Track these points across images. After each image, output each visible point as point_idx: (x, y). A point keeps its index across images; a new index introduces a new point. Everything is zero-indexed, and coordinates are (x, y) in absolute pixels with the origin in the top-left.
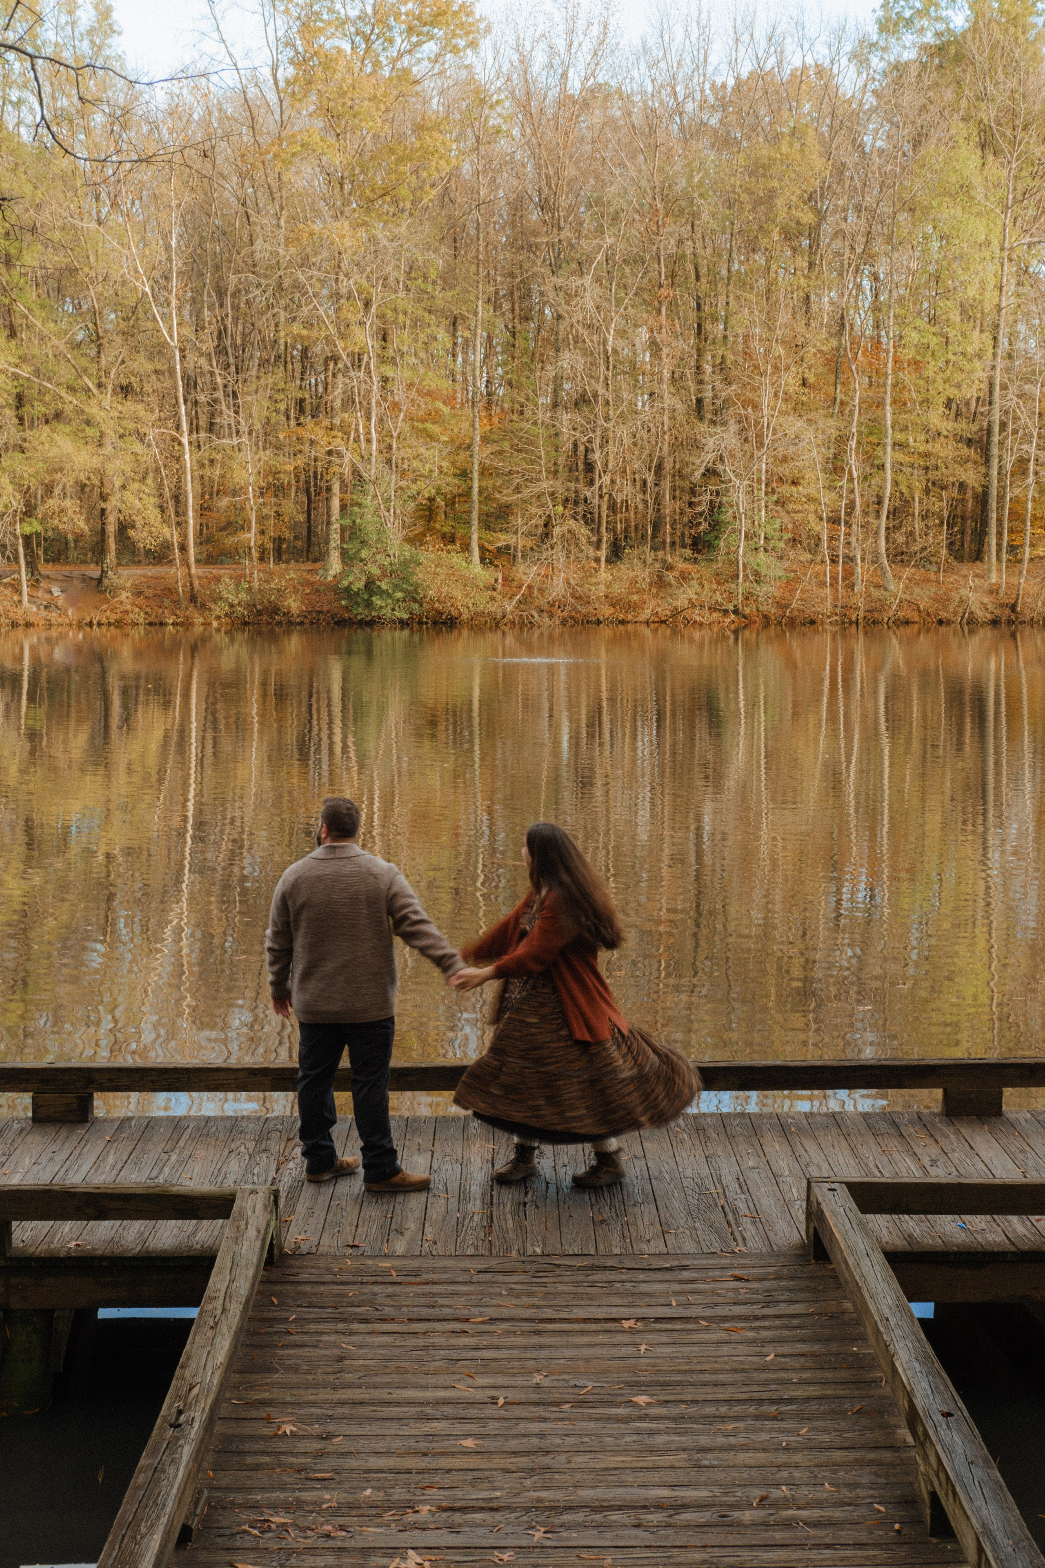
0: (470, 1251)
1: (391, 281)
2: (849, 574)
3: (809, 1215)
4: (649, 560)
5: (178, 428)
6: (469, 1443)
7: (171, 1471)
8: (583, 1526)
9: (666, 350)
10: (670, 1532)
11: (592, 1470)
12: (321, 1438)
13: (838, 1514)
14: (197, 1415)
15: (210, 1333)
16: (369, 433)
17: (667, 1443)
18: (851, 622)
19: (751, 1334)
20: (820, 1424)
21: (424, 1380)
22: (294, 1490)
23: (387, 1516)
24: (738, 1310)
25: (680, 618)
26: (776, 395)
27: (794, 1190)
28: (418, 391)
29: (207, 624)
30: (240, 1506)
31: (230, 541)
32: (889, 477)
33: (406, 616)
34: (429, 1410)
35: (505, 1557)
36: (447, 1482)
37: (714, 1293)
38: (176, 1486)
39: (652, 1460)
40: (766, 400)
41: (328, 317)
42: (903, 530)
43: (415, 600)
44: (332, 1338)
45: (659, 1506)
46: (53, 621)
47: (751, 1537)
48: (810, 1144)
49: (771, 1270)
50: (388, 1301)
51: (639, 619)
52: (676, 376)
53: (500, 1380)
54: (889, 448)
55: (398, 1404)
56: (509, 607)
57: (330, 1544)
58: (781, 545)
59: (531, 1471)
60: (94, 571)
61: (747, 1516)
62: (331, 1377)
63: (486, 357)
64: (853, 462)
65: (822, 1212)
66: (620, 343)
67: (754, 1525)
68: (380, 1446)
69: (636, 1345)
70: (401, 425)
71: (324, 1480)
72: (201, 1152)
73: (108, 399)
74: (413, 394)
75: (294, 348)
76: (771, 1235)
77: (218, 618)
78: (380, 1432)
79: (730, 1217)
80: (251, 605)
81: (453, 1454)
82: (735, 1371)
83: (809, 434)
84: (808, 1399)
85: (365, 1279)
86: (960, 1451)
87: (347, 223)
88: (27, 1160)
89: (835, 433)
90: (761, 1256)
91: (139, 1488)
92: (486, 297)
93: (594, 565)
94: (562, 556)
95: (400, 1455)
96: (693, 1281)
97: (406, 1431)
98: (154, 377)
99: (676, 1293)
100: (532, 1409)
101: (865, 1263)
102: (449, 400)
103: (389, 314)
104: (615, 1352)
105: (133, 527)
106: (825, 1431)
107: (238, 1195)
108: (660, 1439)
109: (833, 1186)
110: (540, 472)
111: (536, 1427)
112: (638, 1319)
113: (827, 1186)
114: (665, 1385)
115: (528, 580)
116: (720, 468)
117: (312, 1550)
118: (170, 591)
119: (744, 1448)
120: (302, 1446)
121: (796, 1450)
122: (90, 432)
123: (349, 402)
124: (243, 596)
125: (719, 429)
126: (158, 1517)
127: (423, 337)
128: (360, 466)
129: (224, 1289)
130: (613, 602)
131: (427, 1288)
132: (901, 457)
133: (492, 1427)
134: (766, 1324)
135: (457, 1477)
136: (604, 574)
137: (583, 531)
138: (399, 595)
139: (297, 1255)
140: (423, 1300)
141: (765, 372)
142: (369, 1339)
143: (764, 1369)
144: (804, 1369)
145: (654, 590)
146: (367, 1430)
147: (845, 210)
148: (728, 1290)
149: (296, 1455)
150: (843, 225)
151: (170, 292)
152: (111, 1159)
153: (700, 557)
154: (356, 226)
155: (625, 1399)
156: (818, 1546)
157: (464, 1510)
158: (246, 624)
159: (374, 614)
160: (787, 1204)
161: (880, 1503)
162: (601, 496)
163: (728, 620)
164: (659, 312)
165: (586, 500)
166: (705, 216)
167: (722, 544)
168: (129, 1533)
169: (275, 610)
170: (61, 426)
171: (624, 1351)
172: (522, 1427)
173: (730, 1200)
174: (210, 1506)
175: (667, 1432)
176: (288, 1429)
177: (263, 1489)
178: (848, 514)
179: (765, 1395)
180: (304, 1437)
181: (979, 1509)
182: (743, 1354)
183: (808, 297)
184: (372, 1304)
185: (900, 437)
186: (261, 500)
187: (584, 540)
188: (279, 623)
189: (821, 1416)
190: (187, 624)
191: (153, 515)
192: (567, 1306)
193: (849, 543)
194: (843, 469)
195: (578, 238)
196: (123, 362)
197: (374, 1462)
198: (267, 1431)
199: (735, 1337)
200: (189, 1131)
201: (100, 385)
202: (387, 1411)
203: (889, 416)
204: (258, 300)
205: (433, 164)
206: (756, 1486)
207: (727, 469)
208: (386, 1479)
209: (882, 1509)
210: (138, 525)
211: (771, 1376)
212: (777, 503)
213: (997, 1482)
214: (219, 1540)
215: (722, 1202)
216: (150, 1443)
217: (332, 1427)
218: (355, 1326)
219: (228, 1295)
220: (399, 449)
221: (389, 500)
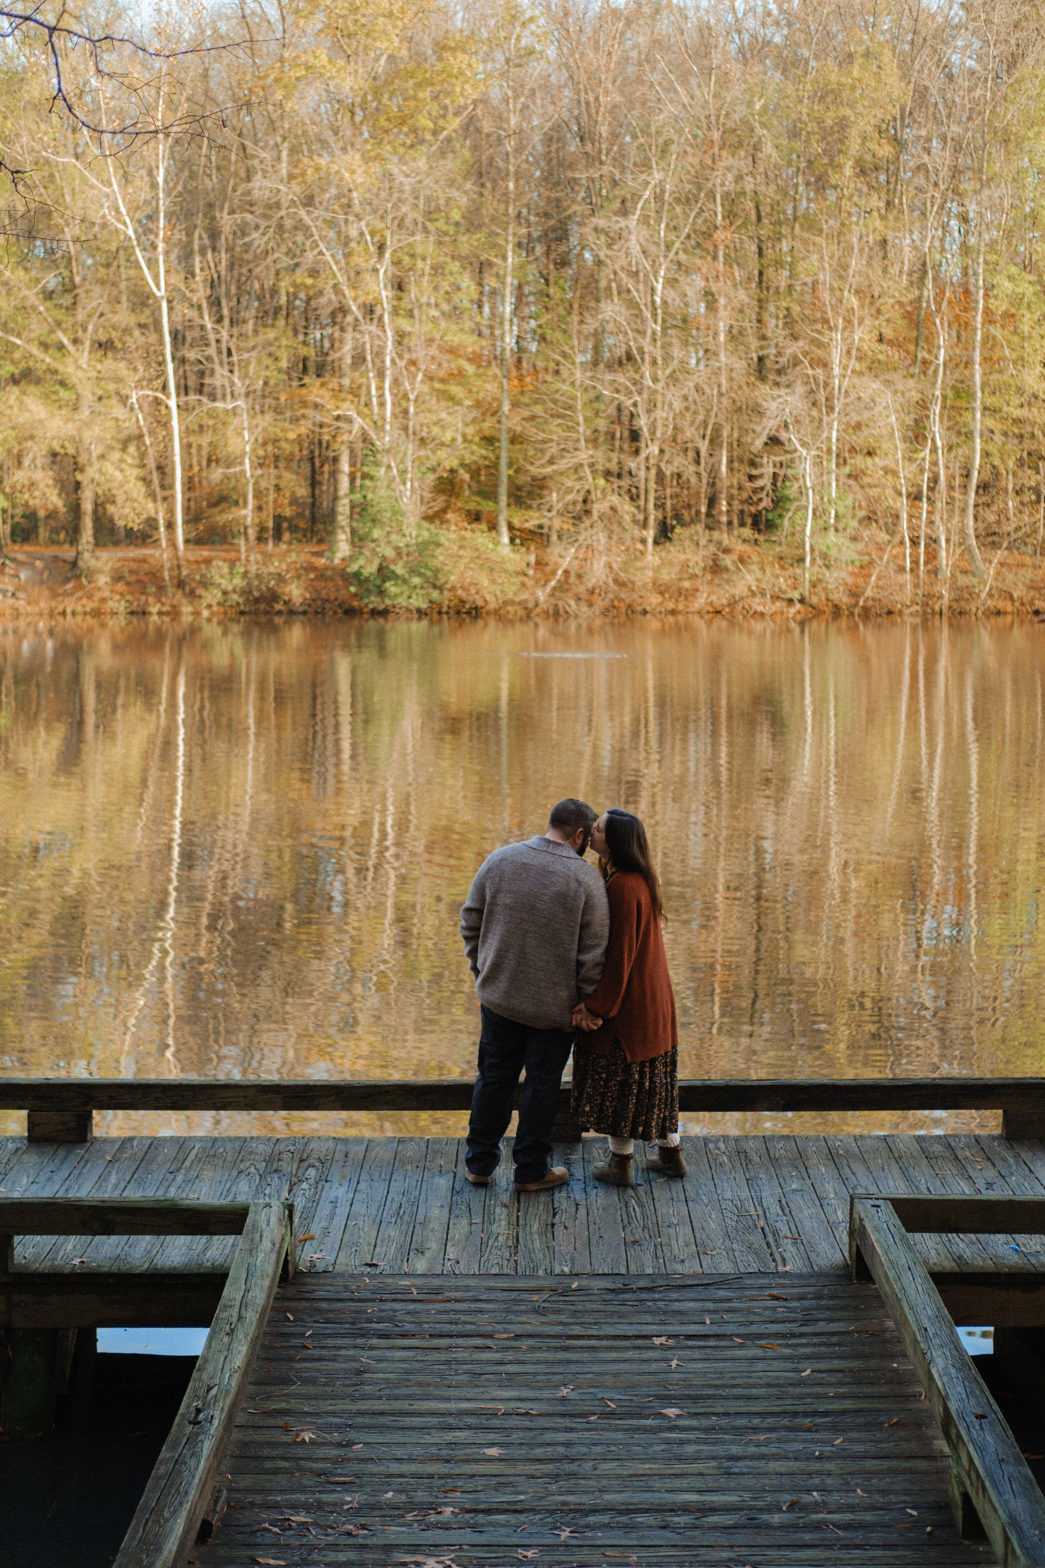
0: (495, 1270)
1: (408, 221)
2: (932, 556)
3: (851, 1233)
4: (703, 542)
5: (164, 388)
6: (494, 1452)
7: (192, 1463)
8: (608, 1526)
9: (722, 301)
10: (697, 1533)
11: (619, 1476)
12: (340, 1445)
13: (868, 1517)
14: (217, 1414)
15: (226, 1339)
16: (381, 396)
17: (698, 1451)
18: (933, 613)
19: (787, 1351)
20: (854, 1435)
21: (446, 1393)
22: (314, 1492)
23: (409, 1517)
24: (775, 1328)
25: (739, 608)
26: (848, 352)
27: (839, 1213)
28: (440, 347)
29: (197, 614)
30: (260, 1506)
31: (222, 518)
32: (978, 447)
33: (424, 605)
34: (451, 1420)
35: (529, 1554)
36: (469, 1486)
37: (749, 1311)
38: (197, 1477)
39: (679, 1468)
40: (836, 357)
41: (337, 263)
42: (995, 508)
43: (435, 587)
44: (351, 1352)
45: (686, 1509)
46: (22, 610)
47: (781, 1538)
48: (857, 1167)
49: (811, 1289)
50: (408, 1318)
51: (691, 609)
52: (735, 332)
53: (525, 1393)
54: (978, 415)
55: (420, 1414)
56: (542, 595)
57: (351, 1541)
58: (854, 524)
59: (556, 1477)
60: (68, 553)
61: (776, 1519)
62: (350, 1390)
63: (516, 309)
64: (936, 429)
65: (864, 1227)
66: (671, 295)
67: (782, 1527)
68: (400, 1453)
69: (668, 1360)
70: (417, 386)
71: (344, 1483)
72: (208, 1173)
73: (84, 356)
74: (433, 351)
75: (296, 298)
76: (813, 1256)
77: (209, 606)
78: (402, 1440)
79: (770, 1239)
80: (246, 592)
81: (477, 1461)
82: (769, 1385)
83: (887, 398)
84: (844, 1412)
85: (384, 1297)
86: (992, 1449)
87: (358, 156)
88: (25, 1181)
89: (916, 396)
90: (800, 1276)
91: (160, 1478)
92: (516, 240)
93: (640, 546)
94: (602, 537)
95: (422, 1462)
96: (729, 1300)
97: (428, 1439)
98: (137, 333)
99: (709, 1311)
100: (558, 1420)
101: (907, 1277)
102: (475, 359)
103: (406, 260)
104: (645, 1367)
105: (114, 502)
106: (860, 1441)
107: (251, 1209)
108: (690, 1449)
109: (877, 1203)
110: (578, 440)
111: (561, 1437)
112: (669, 1337)
113: (871, 1202)
114: (695, 1399)
115: (565, 564)
116: (783, 436)
117: (334, 1547)
118: (154, 576)
119: (776, 1457)
120: (322, 1452)
121: (829, 1458)
122: (63, 394)
123: (359, 359)
124: (238, 581)
125: (783, 391)
126: (181, 1504)
127: (445, 286)
128: (372, 434)
129: (239, 1298)
130: (662, 590)
131: (449, 1306)
132: (991, 423)
133: (515, 1437)
134: (804, 1341)
135: (480, 1482)
136: (652, 557)
137: (627, 508)
138: (416, 580)
139: (313, 1273)
140: (445, 1317)
141: (836, 326)
142: (388, 1354)
143: (800, 1383)
144: (841, 1384)
145: (709, 577)
146: (389, 1438)
147: (929, 140)
148: (766, 1308)
149: (316, 1460)
150: (926, 159)
151: (157, 235)
152: (113, 1179)
153: (761, 538)
154: (367, 159)
155: (653, 1411)
156: (847, 1547)
157: (488, 1512)
158: (242, 613)
159: (388, 602)
160: (832, 1226)
161: (912, 1508)
162: (648, 468)
163: (793, 610)
164: (715, 258)
165: (630, 473)
166: (768, 149)
167: (786, 522)
168: (153, 1517)
169: (274, 597)
170: (32, 389)
171: (654, 1366)
172: (548, 1437)
173: (771, 1222)
174: (229, 1506)
175: (696, 1442)
176: (307, 1436)
177: (282, 1492)
178: (931, 489)
179: (800, 1408)
180: (324, 1444)
181: (1007, 1502)
182: (779, 1370)
183: (885, 241)
184: (391, 1320)
185: (990, 401)
186: (259, 472)
187: (627, 518)
188: (279, 613)
189: (858, 1428)
190: (174, 613)
191: (138, 490)
192: (596, 1324)
193: (932, 522)
194: (925, 438)
195: (622, 172)
196: (102, 315)
197: (395, 1468)
198: (285, 1438)
199: (770, 1353)
200: (195, 1151)
201: (75, 341)
202: (408, 1421)
203: (978, 379)
204: (256, 243)
205: (458, 90)
206: (787, 1492)
207: (792, 438)
208: (408, 1483)
209: (914, 1513)
210: (120, 500)
211: (806, 1390)
212: (850, 476)
213: (1027, 1478)
214: (239, 1537)
215: (762, 1223)
216: (170, 1438)
217: (352, 1435)
218: (375, 1341)
219: (243, 1304)
220: (416, 414)
221: (405, 471)
